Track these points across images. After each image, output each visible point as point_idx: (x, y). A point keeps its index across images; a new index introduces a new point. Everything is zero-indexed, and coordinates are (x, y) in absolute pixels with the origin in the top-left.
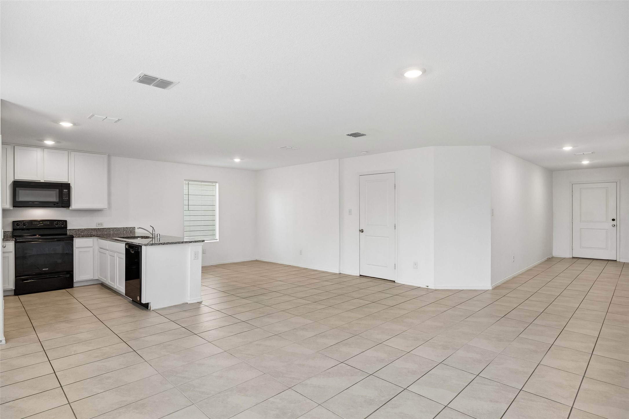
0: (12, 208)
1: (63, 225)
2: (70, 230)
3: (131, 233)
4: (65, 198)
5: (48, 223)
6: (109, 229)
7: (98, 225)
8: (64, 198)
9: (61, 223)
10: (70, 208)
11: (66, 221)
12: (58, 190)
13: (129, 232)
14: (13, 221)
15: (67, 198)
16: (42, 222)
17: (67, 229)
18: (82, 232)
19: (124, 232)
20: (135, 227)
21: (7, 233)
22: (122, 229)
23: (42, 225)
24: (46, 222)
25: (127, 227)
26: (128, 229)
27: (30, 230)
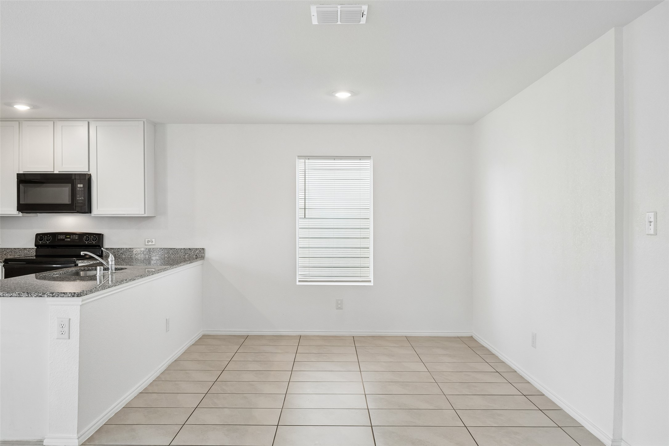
0: (21, 214)
1: (94, 241)
4: (80, 198)
5: (77, 238)
6: (162, 249)
7: (147, 243)
8: (78, 198)
9: (92, 238)
10: (93, 215)
11: (100, 235)
12: (71, 184)
13: (194, 257)
14: (37, 234)
16: (69, 236)
18: (123, 254)
19: (186, 257)
20: (203, 249)
21: (31, 251)
22: (182, 251)
23: (69, 240)
24: (74, 236)
25: (190, 249)
26: (192, 251)
27: (57, 248)
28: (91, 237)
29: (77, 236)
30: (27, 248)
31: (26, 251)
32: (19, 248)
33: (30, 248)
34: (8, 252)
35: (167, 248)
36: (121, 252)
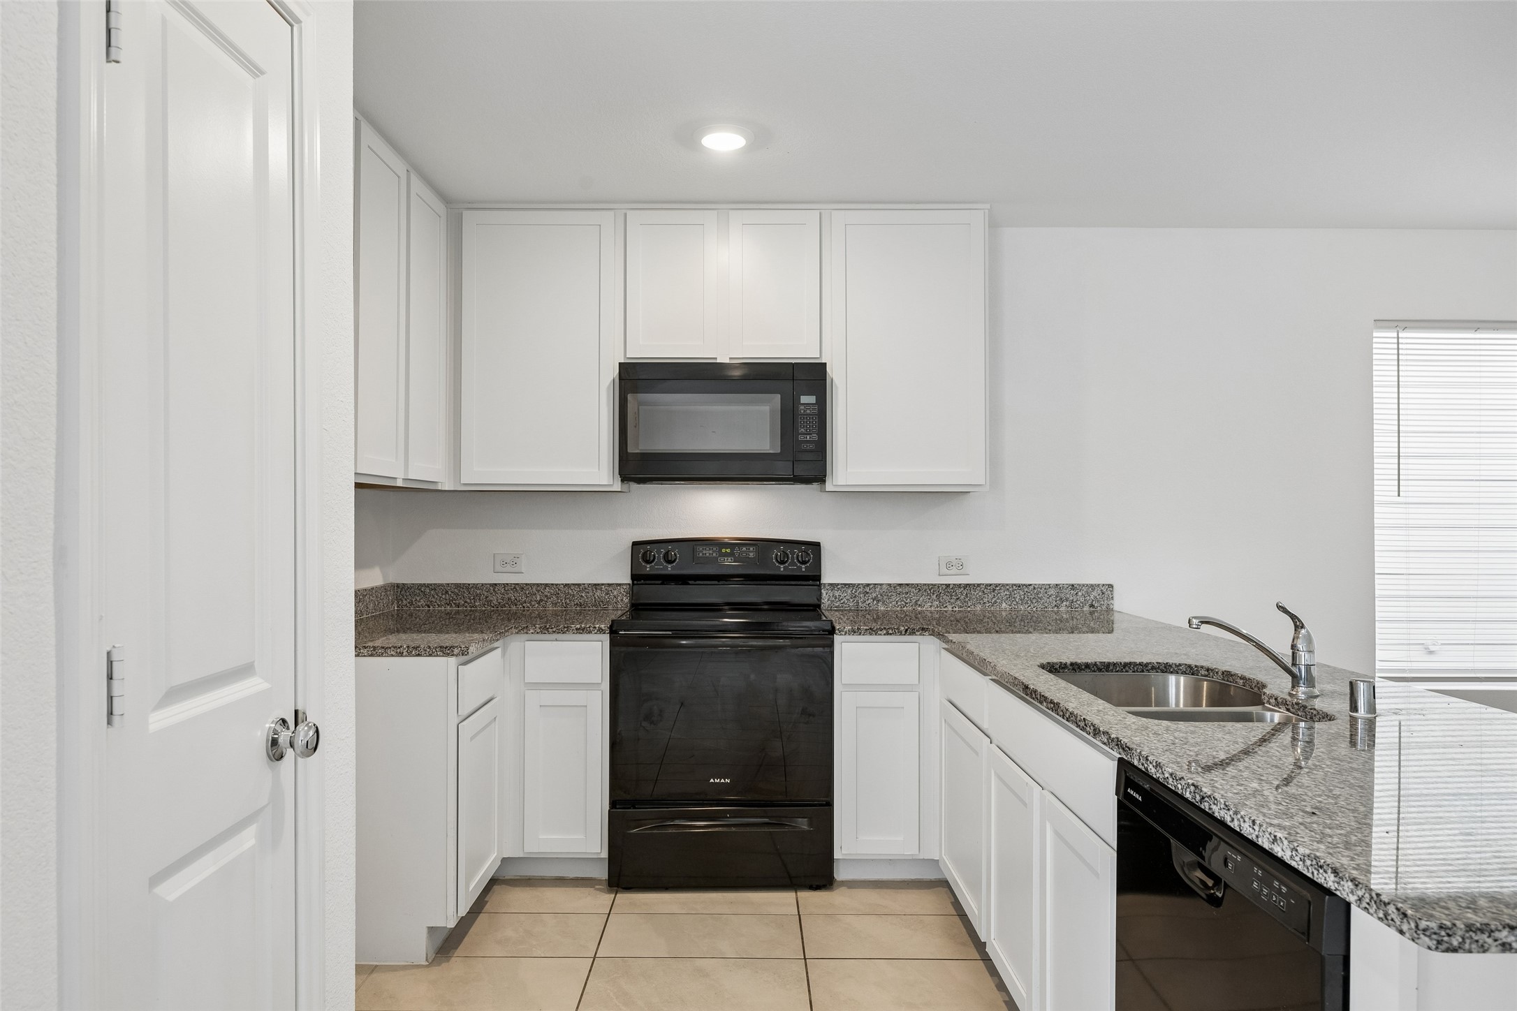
0: (617, 486)
1: (804, 563)
2: (833, 586)
3: (1091, 613)
4: (807, 437)
5: (751, 555)
6: (994, 588)
7: (944, 571)
8: (801, 438)
9: (798, 556)
10: (829, 486)
11: (816, 546)
12: (779, 396)
13: (1086, 608)
14: (635, 544)
15: (815, 437)
16: (728, 550)
17: (820, 585)
18: (878, 601)
19: (1063, 609)
20: (1111, 586)
21: (615, 593)
22: (1052, 592)
23: (730, 560)
24: (744, 549)
25: (1073, 585)
26: (1080, 594)
27: (689, 584)
28: (793, 553)
29: (751, 549)
30: (603, 584)
31: (598, 593)
32: (579, 585)
33: (609, 585)
34: (546, 596)
35: (1007, 585)
36: (874, 595)
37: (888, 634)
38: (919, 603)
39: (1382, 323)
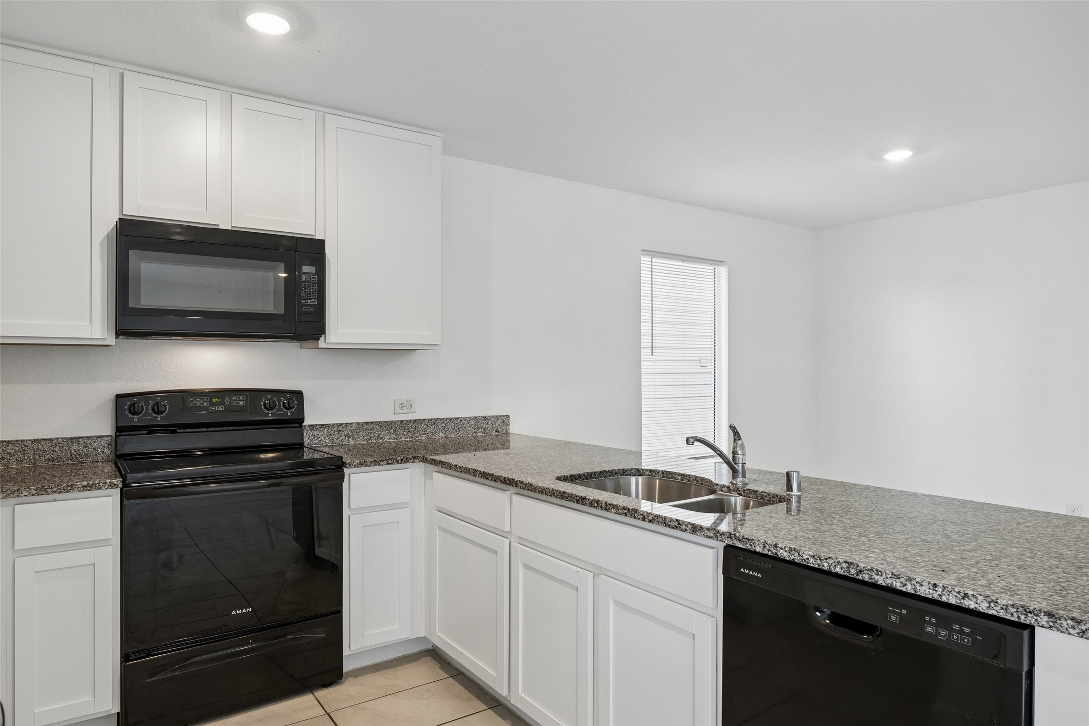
0: (111, 340)
1: (290, 408)
2: (312, 427)
3: (497, 436)
4: (308, 301)
5: (241, 403)
6: (433, 422)
7: (399, 411)
8: (303, 302)
9: (284, 404)
10: (321, 343)
11: (299, 395)
12: (284, 265)
13: (494, 433)
14: (118, 397)
15: (315, 302)
16: (218, 400)
17: (301, 426)
19: (479, 434)
20: (508, 416)
21: (95, 445)
23: (220, 409)
24: (234, 398)
25: (485, 417)
26: (490, 423)
27: (177, 432)
28: (279, 401)
29: (241, 398)
30: (80, 438)
31: (75, 446)
32: (51, 440)
33: (88, 438)
34: (9, 454)
35: (443, 419)
36: (346, 432)
37: (388, 464)
38: (381, 436)
39: (646, 252)
